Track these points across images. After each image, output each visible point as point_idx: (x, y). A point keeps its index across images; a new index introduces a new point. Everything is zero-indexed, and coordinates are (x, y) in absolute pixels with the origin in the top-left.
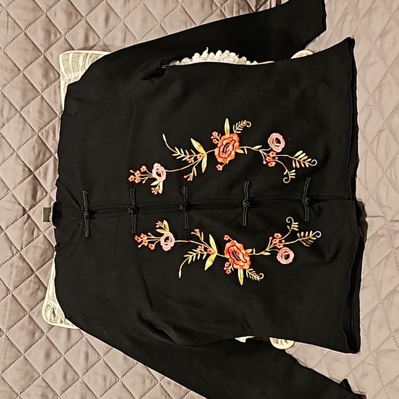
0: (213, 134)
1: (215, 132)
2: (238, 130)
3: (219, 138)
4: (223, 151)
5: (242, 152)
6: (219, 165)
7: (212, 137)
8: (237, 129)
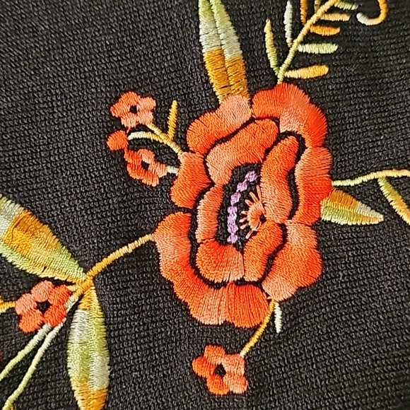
0: (120, 109)
1: (130, 98)
2: (303, 60)
3: (166, 140)
4: (220, 237)
5: (377, 218)
6: (215, 356)
7: (114, 142)
8: (295, 46)
